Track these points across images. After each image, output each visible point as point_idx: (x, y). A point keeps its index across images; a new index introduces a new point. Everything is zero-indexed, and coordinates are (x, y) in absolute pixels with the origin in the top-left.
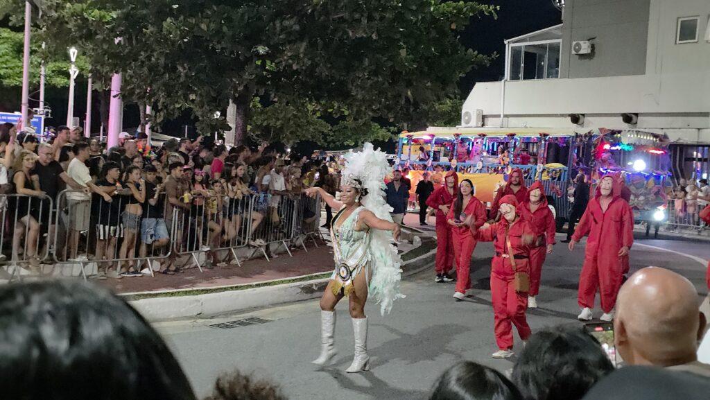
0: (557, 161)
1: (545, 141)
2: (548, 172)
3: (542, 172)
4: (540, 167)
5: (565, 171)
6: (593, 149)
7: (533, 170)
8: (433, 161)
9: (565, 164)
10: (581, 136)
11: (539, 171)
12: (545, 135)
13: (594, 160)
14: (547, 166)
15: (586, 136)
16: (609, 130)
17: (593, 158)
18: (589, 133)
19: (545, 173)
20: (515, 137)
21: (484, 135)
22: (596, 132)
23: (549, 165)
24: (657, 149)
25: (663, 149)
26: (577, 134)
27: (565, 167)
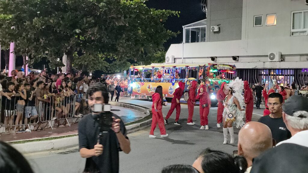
0: (192, 77)
1: (188, 69)
2: (189, 81)
3: (187, 82)
4: (186, 79)
6: (206, 72)
7: (183, 81)
9: (196, 78)
10: (201, 66)
12: (188, 66)
13: (207, 76)
14: (188, 79)
17: (206, 75)
18: (205, 65)
19: (188, 82)
20: (176, 67)
21: (164, 67)
22: (207, 65)
23: (190, 78)
24: (231, 71)
25: (234, 71)
26: (200, 66)
27: (196, 79)
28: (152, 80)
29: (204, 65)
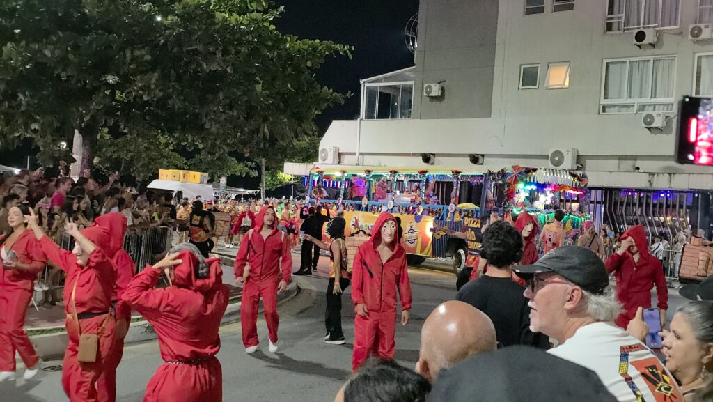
0: (469, 201)
1: (458, 179)
2: (460, 213)
3: (454, 213)
4: (452, 207)
5: (477, 212)
6: (506, 189)
7: (445, 210)
8: (344, 199)
9: (478, 204)
10: (494, 173)
11: (451, 211)
12: (458, 172)
13: (508, 200)
14: (458, 206)
15: (499, 173)
16: (523, 168)
17: (506, 198)
18: (503, 170)
20: (427, 174)
21: (395, 172)
22: (509, 170)
23: (461, 205)
24: (575, 189)
25: (581, 189)
26: (490, 171)
27: (477, 207)
28: (364, 206)
29: (501, 169)
